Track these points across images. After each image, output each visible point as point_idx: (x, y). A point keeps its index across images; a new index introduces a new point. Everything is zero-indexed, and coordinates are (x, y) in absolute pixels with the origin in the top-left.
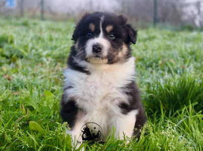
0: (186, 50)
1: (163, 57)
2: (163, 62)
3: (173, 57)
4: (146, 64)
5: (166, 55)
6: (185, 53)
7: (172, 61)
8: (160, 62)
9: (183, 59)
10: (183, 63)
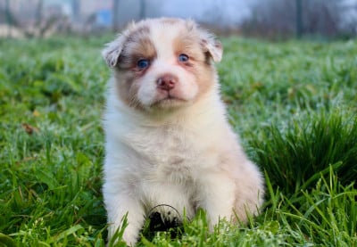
0: (333, 69)
1: (296, 82)
2: (295, 90)
3: (311, 81)
4: (267, 94)
5: (301, 78)
6: (331, 73)
7: (310, 88)
8: (290, 91)
9: (327, 84)
10: (327, 89)
